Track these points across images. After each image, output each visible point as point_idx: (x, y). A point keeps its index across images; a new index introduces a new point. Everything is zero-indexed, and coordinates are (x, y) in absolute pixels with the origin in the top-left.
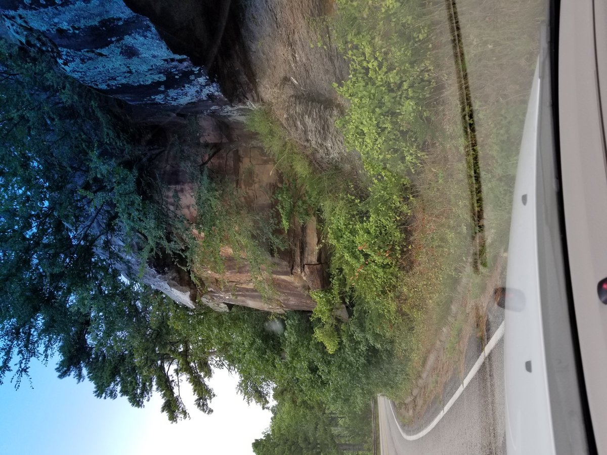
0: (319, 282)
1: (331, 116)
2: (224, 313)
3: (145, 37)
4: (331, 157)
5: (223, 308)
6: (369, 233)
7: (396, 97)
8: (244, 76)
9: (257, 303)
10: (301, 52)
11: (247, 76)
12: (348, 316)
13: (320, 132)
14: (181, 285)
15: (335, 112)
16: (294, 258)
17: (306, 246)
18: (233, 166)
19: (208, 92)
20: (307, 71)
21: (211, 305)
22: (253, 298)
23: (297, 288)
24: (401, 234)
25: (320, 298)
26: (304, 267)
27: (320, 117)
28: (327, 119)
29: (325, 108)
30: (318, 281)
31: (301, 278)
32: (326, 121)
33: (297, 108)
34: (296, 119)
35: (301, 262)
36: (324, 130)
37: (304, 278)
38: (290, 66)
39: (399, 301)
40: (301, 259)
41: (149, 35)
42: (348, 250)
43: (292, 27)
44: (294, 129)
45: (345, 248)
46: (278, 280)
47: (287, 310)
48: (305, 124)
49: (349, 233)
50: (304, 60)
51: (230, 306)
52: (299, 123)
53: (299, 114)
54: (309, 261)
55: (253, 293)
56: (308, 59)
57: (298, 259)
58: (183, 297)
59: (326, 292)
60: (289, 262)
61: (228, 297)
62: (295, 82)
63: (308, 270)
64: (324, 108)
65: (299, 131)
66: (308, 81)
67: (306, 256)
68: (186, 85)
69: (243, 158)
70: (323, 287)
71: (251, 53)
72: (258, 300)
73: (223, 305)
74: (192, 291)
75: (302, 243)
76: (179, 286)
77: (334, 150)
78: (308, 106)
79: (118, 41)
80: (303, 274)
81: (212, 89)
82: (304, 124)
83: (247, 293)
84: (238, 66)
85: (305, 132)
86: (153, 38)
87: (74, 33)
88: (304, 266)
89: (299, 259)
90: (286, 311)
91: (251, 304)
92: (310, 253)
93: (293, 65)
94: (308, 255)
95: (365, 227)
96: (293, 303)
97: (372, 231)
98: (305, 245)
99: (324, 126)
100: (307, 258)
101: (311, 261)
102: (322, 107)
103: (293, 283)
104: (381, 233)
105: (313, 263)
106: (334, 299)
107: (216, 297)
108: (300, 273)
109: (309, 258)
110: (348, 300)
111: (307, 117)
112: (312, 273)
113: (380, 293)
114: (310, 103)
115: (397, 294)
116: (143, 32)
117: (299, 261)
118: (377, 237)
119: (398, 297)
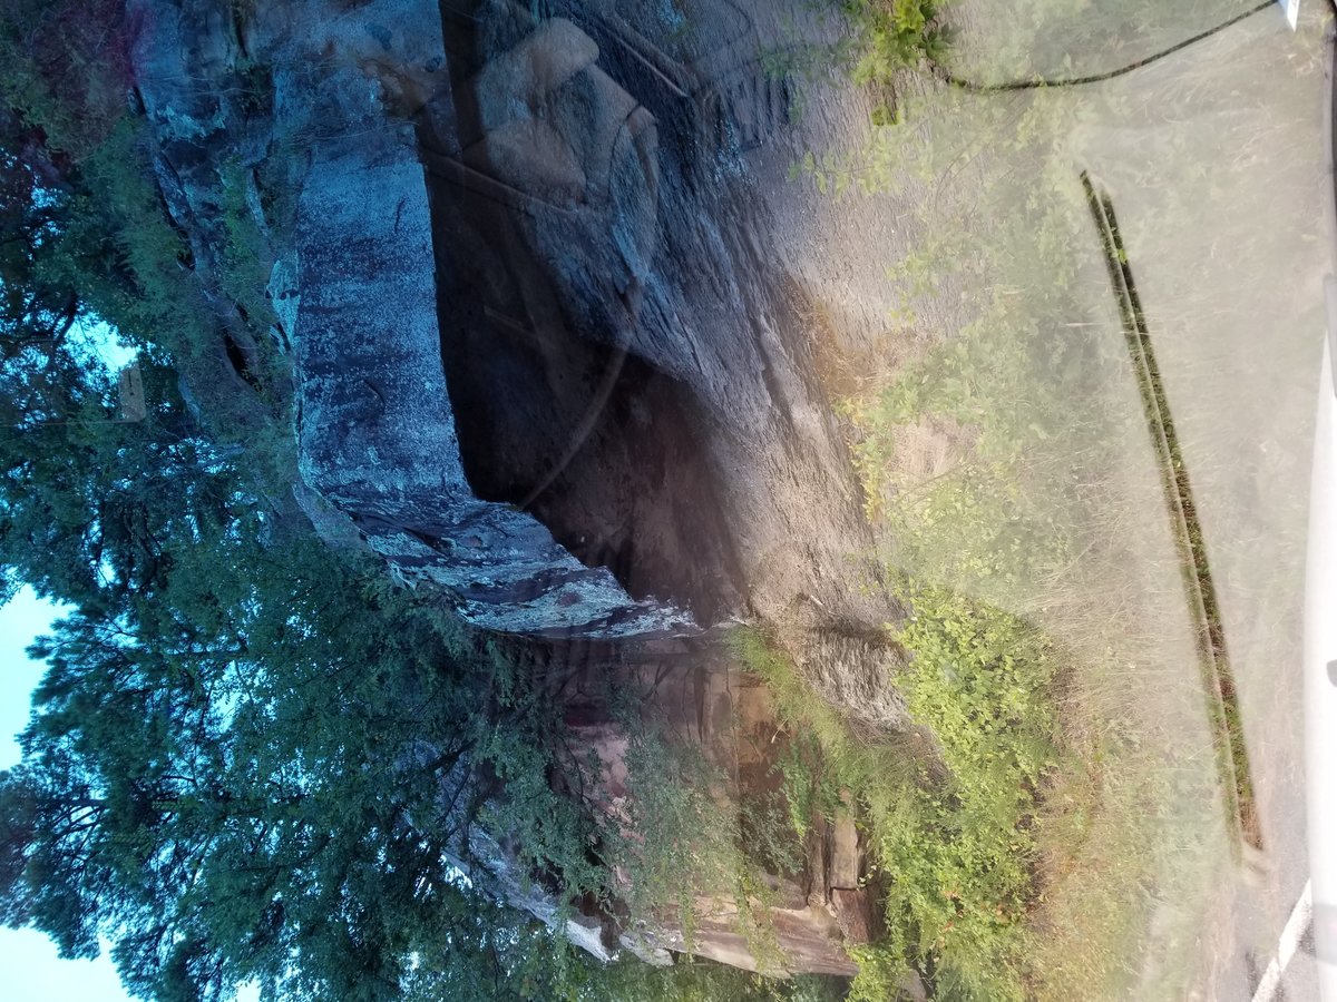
0: (863, 928)
1: (881, 661)
2: (665, 968)
3: (597, 585)
4: (883, 719)
5: (662, 958)
6: (961, 865)
7: (993, 678)
8: (730, 586)
9: (732, 954)
10: (828, 566)
11: (734, 583)
12: (924, 994)
13: (863, 687)
14: (586, 915)
15: (889, 655)
16: (813, 876)
17: (835, 851)
18: (693, 692)
19: (673, 621)
20: (839, 591)
21: (638, 950)
22: (725, 942)
23: (818, 933)
24: (1022, 873)
25: (866, 960)
26: (831, 893)
27: (863, 663)
28: (875, 666)
29: (872, 647)
30: (862, 926)
31: (825, 912)
32: (873, 669)
33: (823, 650)
34: (821, 667)
35: (825, 883)
36: (871, 684)
37: (833, 914)
38: (809, 581)
39: (1030, 983)
40: (825, 877)
41: (603, 582)
42: (922, 886)
43: (814, 535)
44: (817, 682)
45: (917, 882)
46: (779, 915)
47: (795, 972)
48: (837, 675)
49: (924, 857)
50: (834, 577)
51: (675, 955)
52: (827, 675)
53: (827, 660)
54: (842, 882)
55: (726, 934)
56: (840, 576)
57: (820, 879)
58: (589, 938)
59: (878, 946)
60: (802, 886)
61: (675, 938)
62: (819, 602)
63: (840, 900)
64: (870, 647)
65: (827, 688)
66: (840, 604)
67: (836, 870)
68: (640, 617)
69: (711, 674)
70: (871, 937)
71: (742, 549)
72: (736, 948)
73: (661, 952)
74: (606, 924)
75: (827, 844)
76: (582, 915)
77: (888, 712)
78: (842, 645)
79: (555, 589)
80: (830, 906)
81: (680, 619)
82: (835, 676)
83: (713, 933)
84: (720, 572)
85: (838, 688)
86: (608, 586)
87: (496, 588)
88: (831, 889)
89: (822, 877)
90: (792, 975)
91: (721, 954)
92: (843, 864)
93: (815, 581)
94: (840, 868)
95: (954, 853)
96: (809, 959)
97: (967, 862)
98: (832, 850)
99: (870, 678)
100: (838, 875)
101: (846, 882)
102: (866, 646)
103: (809, 922)
104: (985, 869)
105: (850, 886)
106: (896, 963)
107: (651, 937)
108: (823, 904)
109: (842, 877)
110: (925, 966)
111: (840, 663)
112: (848, 906)
113: (990, 964)
114: (845, 640)
115: (1025, 970)
116: (595, 580)
117: (822, 881)
118: (977, 875)
119: (1028, 976)
